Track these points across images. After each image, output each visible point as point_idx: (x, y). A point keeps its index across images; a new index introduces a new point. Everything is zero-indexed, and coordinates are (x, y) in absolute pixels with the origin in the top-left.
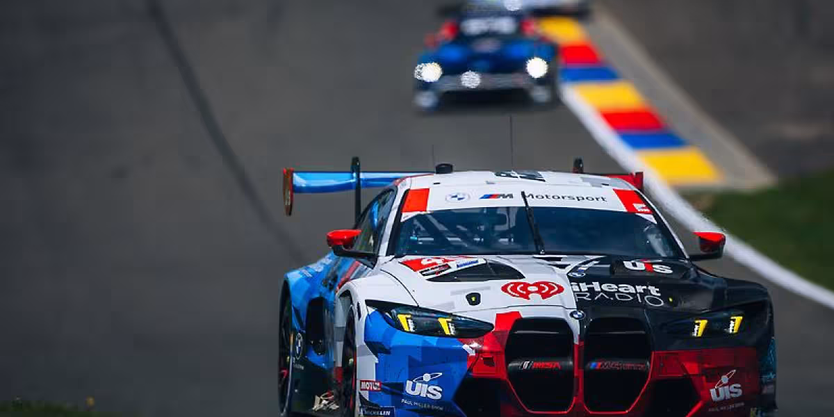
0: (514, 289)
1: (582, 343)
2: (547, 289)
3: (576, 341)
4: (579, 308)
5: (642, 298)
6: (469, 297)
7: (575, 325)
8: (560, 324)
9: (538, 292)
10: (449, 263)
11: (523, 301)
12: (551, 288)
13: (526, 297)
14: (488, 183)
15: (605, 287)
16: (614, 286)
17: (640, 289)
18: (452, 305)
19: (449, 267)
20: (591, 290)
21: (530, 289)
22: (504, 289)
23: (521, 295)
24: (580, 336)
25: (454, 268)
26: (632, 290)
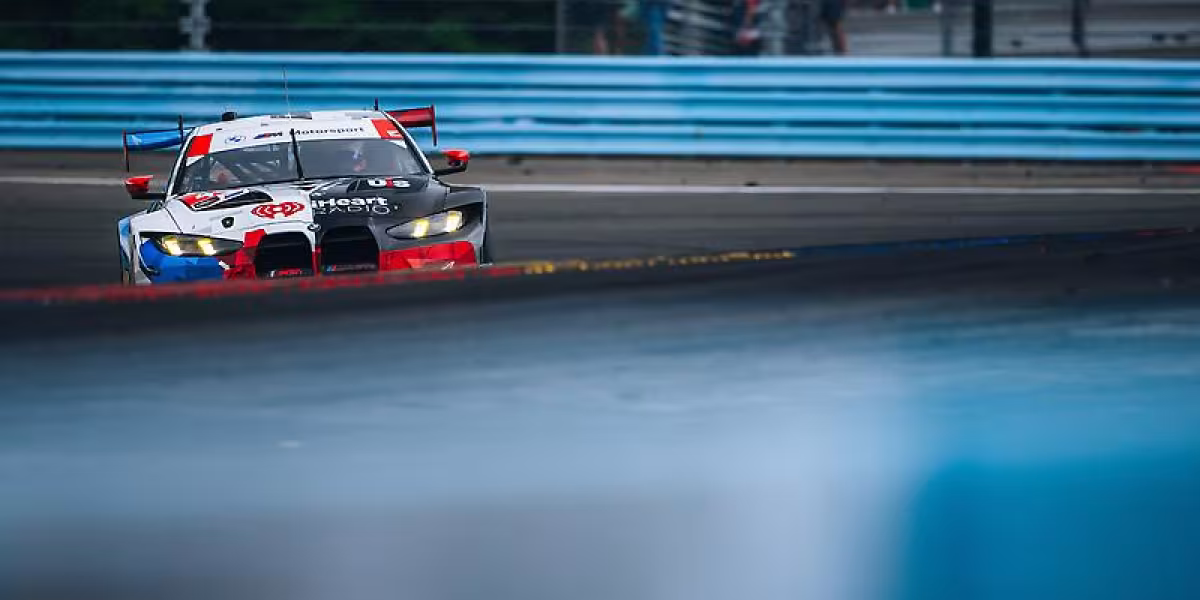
0: (262, 211)
1: (319, 251)
2: (290, 208)
3: (313, 250)
4: (315, 222)
5: (371, 209)
6: (224, 222)
7: (311, 236)
8: (300, 236)
9: (283, 211)
10: (219, 196)
11: (267, 220)
12: (293, 207)
13: (271, 216)
14: (262, 125)
15: (340, 202)
16: (347, 200)
17: (370, 201)
18: (210, 229)
19: (218, 199)
20: (327, 206)
21: (275, 209)
22: (254, 212)
23: (268, 215)
24: (316, 245)
25: (222, 199)
26: (362, 202)
